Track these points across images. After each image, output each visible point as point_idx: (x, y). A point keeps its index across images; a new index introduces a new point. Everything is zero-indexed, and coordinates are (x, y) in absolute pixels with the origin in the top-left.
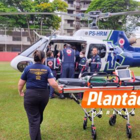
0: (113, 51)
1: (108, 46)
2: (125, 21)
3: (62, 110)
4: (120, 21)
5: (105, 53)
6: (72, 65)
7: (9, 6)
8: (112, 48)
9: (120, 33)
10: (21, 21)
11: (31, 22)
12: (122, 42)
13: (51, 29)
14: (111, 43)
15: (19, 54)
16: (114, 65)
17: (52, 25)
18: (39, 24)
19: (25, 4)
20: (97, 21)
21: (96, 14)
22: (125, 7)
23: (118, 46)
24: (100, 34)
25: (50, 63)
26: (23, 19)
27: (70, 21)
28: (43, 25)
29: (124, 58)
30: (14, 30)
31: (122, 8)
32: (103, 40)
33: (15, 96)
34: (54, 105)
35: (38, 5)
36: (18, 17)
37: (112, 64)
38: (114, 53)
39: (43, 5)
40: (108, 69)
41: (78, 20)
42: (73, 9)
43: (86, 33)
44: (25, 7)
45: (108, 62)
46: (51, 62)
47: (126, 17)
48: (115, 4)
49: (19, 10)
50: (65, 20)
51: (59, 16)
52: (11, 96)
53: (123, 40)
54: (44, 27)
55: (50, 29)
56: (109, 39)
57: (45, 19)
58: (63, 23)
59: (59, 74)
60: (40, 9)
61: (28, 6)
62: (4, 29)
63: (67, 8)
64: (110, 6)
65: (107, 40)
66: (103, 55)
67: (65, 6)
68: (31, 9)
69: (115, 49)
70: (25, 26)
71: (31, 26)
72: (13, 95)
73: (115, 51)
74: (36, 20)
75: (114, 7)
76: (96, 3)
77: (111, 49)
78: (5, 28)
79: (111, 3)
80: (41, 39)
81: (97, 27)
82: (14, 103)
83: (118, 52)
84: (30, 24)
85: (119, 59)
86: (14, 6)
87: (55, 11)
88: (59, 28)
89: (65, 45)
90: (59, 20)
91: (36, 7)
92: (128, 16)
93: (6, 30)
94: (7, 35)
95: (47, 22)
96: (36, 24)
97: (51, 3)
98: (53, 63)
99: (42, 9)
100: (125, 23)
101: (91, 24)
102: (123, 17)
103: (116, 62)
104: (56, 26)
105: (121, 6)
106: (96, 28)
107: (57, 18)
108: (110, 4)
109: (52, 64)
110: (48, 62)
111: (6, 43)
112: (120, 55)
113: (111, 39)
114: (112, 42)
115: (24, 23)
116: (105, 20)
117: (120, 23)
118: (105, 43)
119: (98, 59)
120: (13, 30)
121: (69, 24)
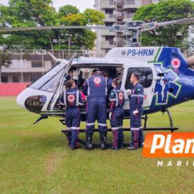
0: (163, 78)
1: (156, 70)
2: (185, 34)
3: (86, 168)
4: (179, 34)
5: (151, 80)
6: (102, 100)
7: (25, 21)
8: (161, 72)
9: (173, 51)
10: (42, 40)
11: (55, 41)
12: (176, 63)
13: (83, 49)
14: (160, 65)
15: (28, 86)
16: (165, 98)
17: (84, 44)
18: (67, 43)
19: (47, 17)
20: (139, 35)
21: (137, 26)
22: (185, 14)
23: (170, 70)
24: (144, 53)
25: (71, 98)
26: (44, 37)
27: (109, 38)
28: (71, 44)
29: (180, 86)
30: (34, 54)
31: (181, 16)
32: (149, 62)
33: (22, 147)
34: (76, 159)
35: (64, 18)
36: (38, 35)
37: (163, 96)
38: (165, 81)
39: (70, 17)
40: (157, 104)
41: (120, 35)
42: (112, 20)
43: (123, 53)
44: (47, 20)
45: (157, 93)
46: (72, 96)
47: (187, 28)
48: (171, 11)
49: (39, 25)
50: (103, 36)
51: (93, 30)
52: (16, 147)
53: (178, 60)
54: (73, 46)
55: (81, 50)
56: (157, 60)
57: (74, 36)
58: (99, 40)
59: (84, 113)
60: (68, 22)
61: (50, 19)
62: (19, 52)
63: (104, 20)
64: (163, 14)
65: (154, 61)
66: (147, 84)
67: (101, 17)
68: (54, 23)
69: (167, 73)
70: (47, 47)
71: (55, 47)
72: (20, 145)
73: (166, 77)
74: (62, 38)
75: (169, 16)
76: (144, 11)
77: (160, 75)
78: (21, 50)
79: (165, 9)
80: (59, 63)
81: (140, 44)
82: (18, 157)
83: (172, 77)
84: (54, 44)
85: (172, 89)
86: (32, 20)
87: (87, 25)
88: (94, 48)
89: (94, 71)
90: (94, 37)
91: (61, 20)
92: (190, 27)
93: (22, 54)
94: (23, 59)
95: (77, 40)
96: (62, 44)
97: (81, 14)
98: (76, 97)
99: (70, 22)
100: (187, 36)
101: (131, 39)
102: (183, 28)
103: (168, 93)
104: (89, 46)
105: (180, 13)
106: (137, 45)
107: (91, 34)
108: (163, 11)
109: (74, 98)
110: (67, 95)
111: (22, 71)
112: (174, 82)
113: (159, 60)
114: (161, 63)
115: (46, 43)
116: (157, 34)
117: (179, 37)
118: (151, 66)
119: (139, 90)
120: (32, 52)
121: (108, 42)
